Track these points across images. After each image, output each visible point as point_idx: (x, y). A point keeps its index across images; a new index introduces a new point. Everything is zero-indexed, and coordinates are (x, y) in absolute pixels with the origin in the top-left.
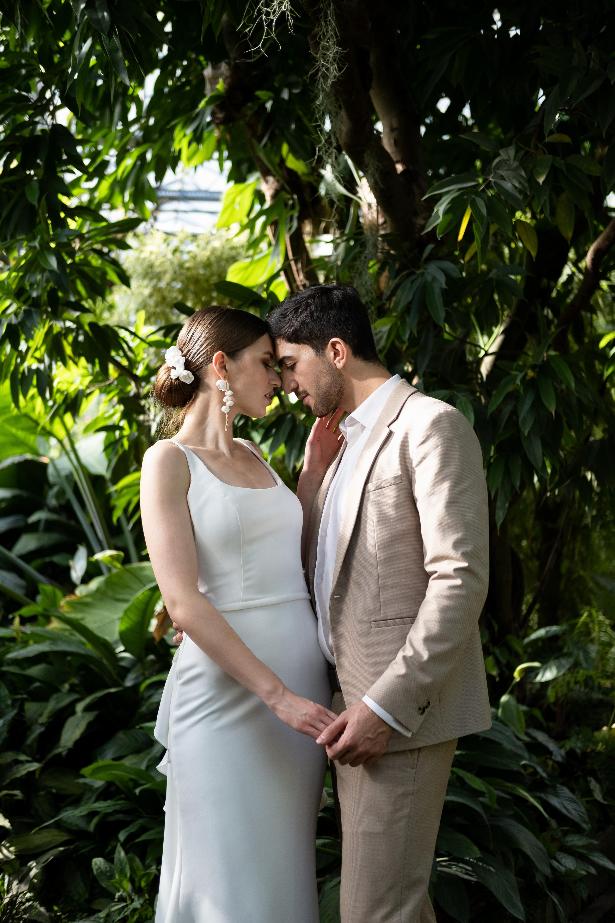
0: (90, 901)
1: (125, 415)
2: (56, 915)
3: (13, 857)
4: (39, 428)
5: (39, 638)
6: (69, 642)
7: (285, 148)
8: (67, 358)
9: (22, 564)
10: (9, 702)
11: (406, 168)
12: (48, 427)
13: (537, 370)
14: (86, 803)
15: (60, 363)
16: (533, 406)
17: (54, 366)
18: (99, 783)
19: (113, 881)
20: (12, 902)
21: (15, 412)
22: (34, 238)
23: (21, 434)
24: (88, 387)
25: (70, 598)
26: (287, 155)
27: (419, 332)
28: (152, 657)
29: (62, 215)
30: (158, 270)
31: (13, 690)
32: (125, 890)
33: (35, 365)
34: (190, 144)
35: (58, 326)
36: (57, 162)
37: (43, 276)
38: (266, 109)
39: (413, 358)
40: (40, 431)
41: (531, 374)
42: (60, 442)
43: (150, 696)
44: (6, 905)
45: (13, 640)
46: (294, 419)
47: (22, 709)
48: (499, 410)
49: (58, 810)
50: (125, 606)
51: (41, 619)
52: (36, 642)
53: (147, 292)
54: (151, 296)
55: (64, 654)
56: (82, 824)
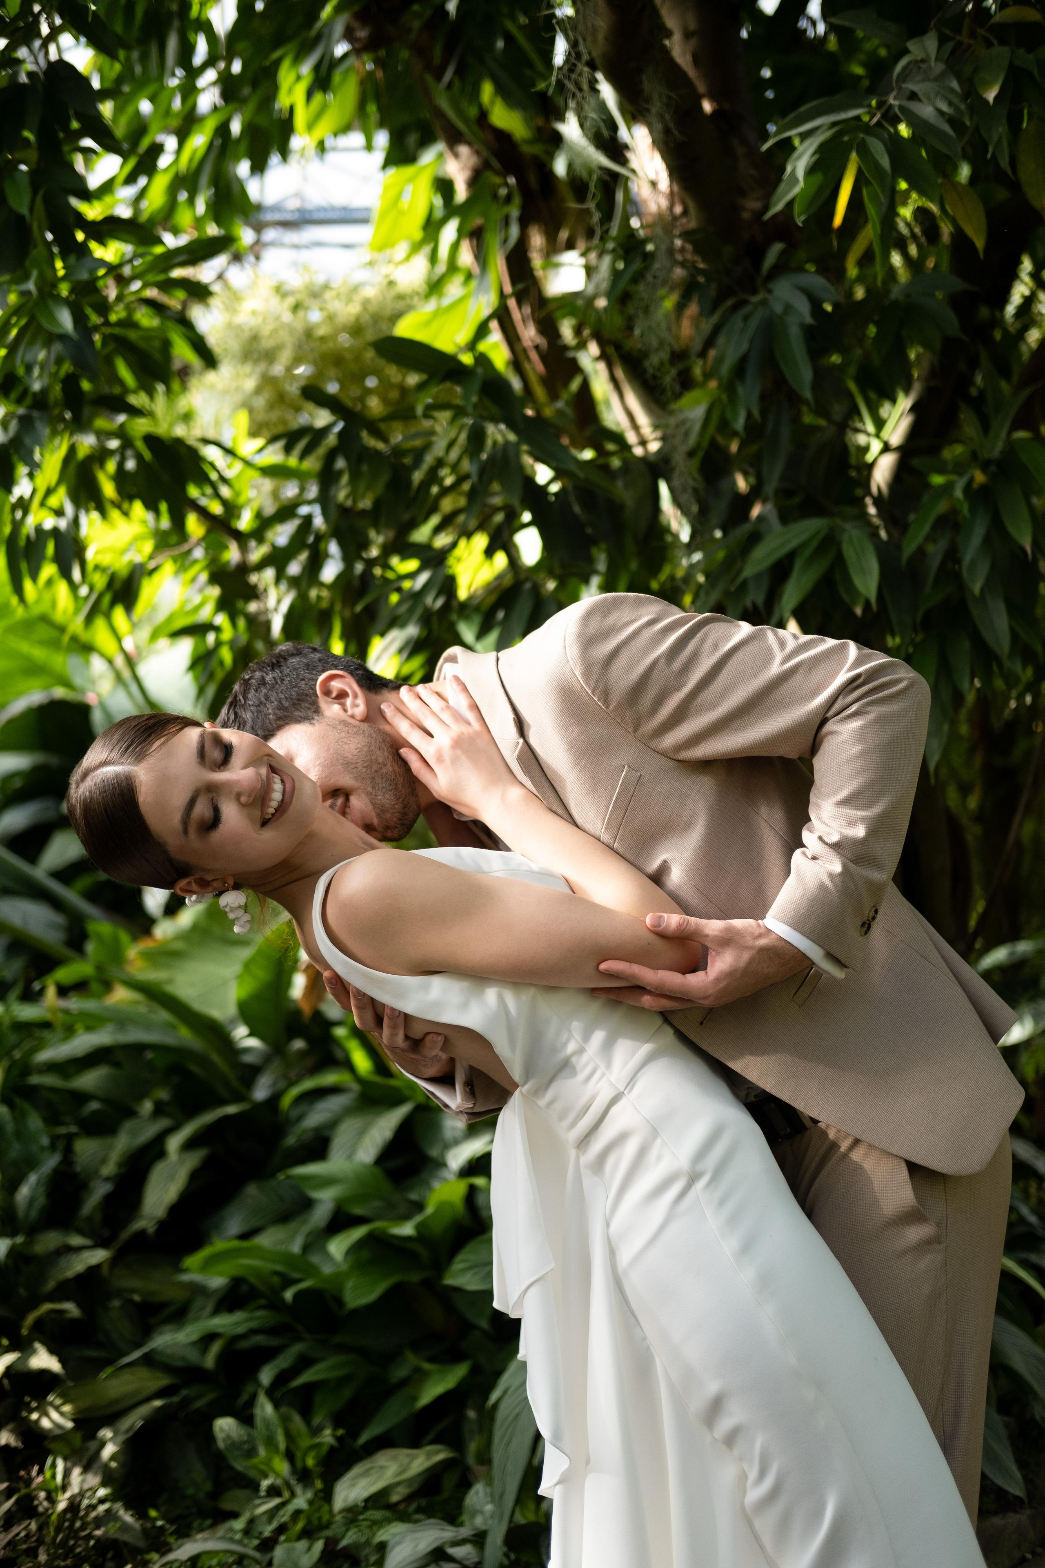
0: (215, 1495)
1: (223, 605)
2: (154, 1527)
3: (70, 1425)
4: (66, 639)
5: (93, 1022)
6: (147, 1025)
7: (487, 90)
8: (108, 506)
9: (56, 887)
10: (45, 1141)
11: (717, 108)
12: (84, 636)
13: (993, 468)
14: (197, 1319)
15: (95, 515)
16: (987, 540)
17: (84, 519)
18: (217, 1281)
19: (255, 1461)
20: (73, 1506)
21: (20, 612)
22: (26, 277)
23: (39, 653)
24: (151, 557)
25: (145, 944)
26: (492, 102)
27: (763, 413)
28: (298, 1044)
29: (80, 236)
30: (267, 343)
31: (52, 1118)
32: (277, 1474)
33: (49, 522)
34: (309, 95)
35: (87, 442)
36: (61, 135)
37: (49, 353)
38: (447, 13)
39: (751, 465)
40: (68, 644)
41: (980, 478)
42: (110, 662)
43: (301, 1118)
44: (62, 1514)
45: (46, 1025)
46: (536, 589)
47: (68, 1151)
48: (921, 552)
49: (146, 1332)
50: (246, 953)
51: (95, 986)
52: (89, 1029)
53: (250, 384)
54: (258, 391)
55: (139, 1048)
56: (193, 1356)
